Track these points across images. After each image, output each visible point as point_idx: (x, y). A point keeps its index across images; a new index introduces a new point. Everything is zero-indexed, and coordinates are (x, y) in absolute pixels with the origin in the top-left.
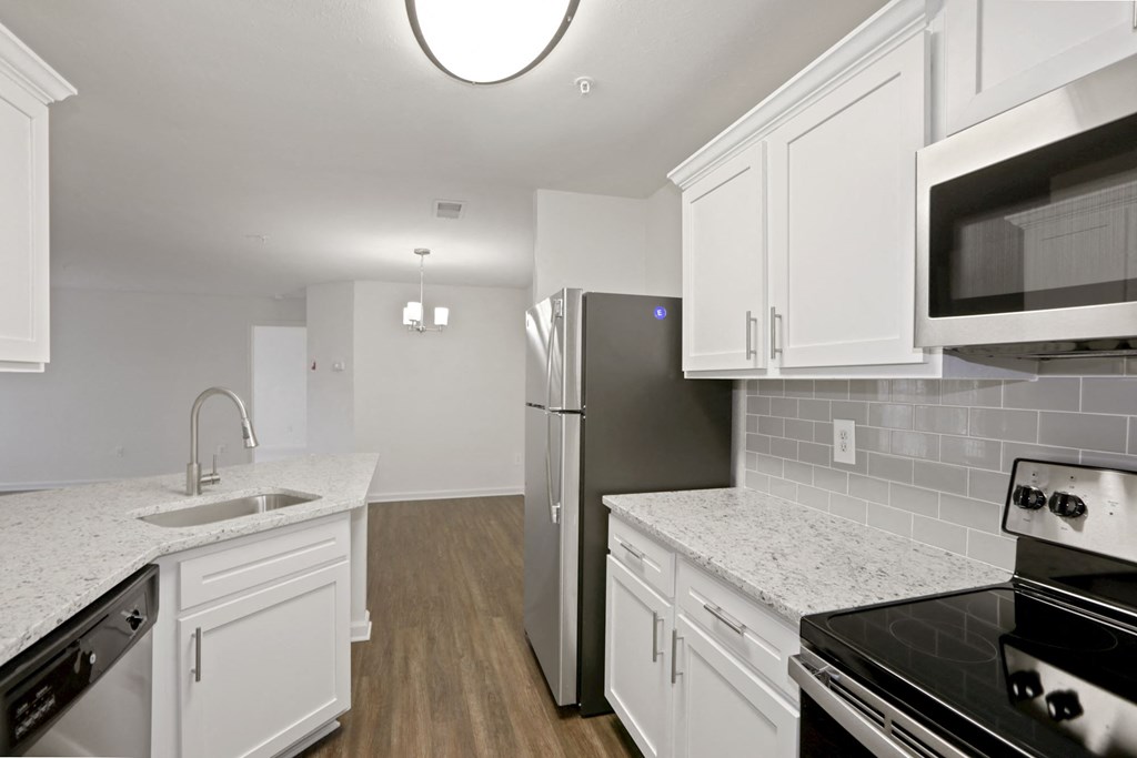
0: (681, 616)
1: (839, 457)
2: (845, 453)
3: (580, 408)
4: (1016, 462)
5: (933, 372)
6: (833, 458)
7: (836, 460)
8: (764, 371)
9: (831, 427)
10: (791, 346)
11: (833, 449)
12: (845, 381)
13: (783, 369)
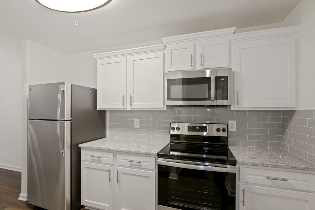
0: (117, 167)
1: (136, 126)
2: (137, 125)
3: (70, 119)
4: (171, 123)
5: (164, 109)
6: (134, 127)
7: (135, 127)
8: (126, 108)
9: (134, 120)
10: (134, 103)
11: (134, 125)
12: (137, 111)
13: (131, 108)
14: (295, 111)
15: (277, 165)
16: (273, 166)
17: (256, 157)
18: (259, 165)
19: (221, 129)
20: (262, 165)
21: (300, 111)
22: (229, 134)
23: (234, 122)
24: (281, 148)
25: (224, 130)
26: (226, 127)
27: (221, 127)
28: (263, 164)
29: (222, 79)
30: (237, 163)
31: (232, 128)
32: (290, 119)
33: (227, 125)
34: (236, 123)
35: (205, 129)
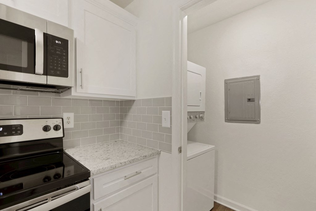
14: (134, 101)
15: (133, 160)
16: (130, 162)
17: (109, 157)
18: (117, 166)
19: (52, 126)
20: (121, 165)
21: (140, 100)
22: (65, 132)
23: (72, 115)
24: (120, 139)
25: (56, 128)
26: (60, 123)
27: (51, 123)
28: (121, 163)
29: (57, 42)
30: (91, 174)
31: (68, 123)
32: (130, 109)
33: (61, 119)
34: (74, 116)
35: (19, 130)
